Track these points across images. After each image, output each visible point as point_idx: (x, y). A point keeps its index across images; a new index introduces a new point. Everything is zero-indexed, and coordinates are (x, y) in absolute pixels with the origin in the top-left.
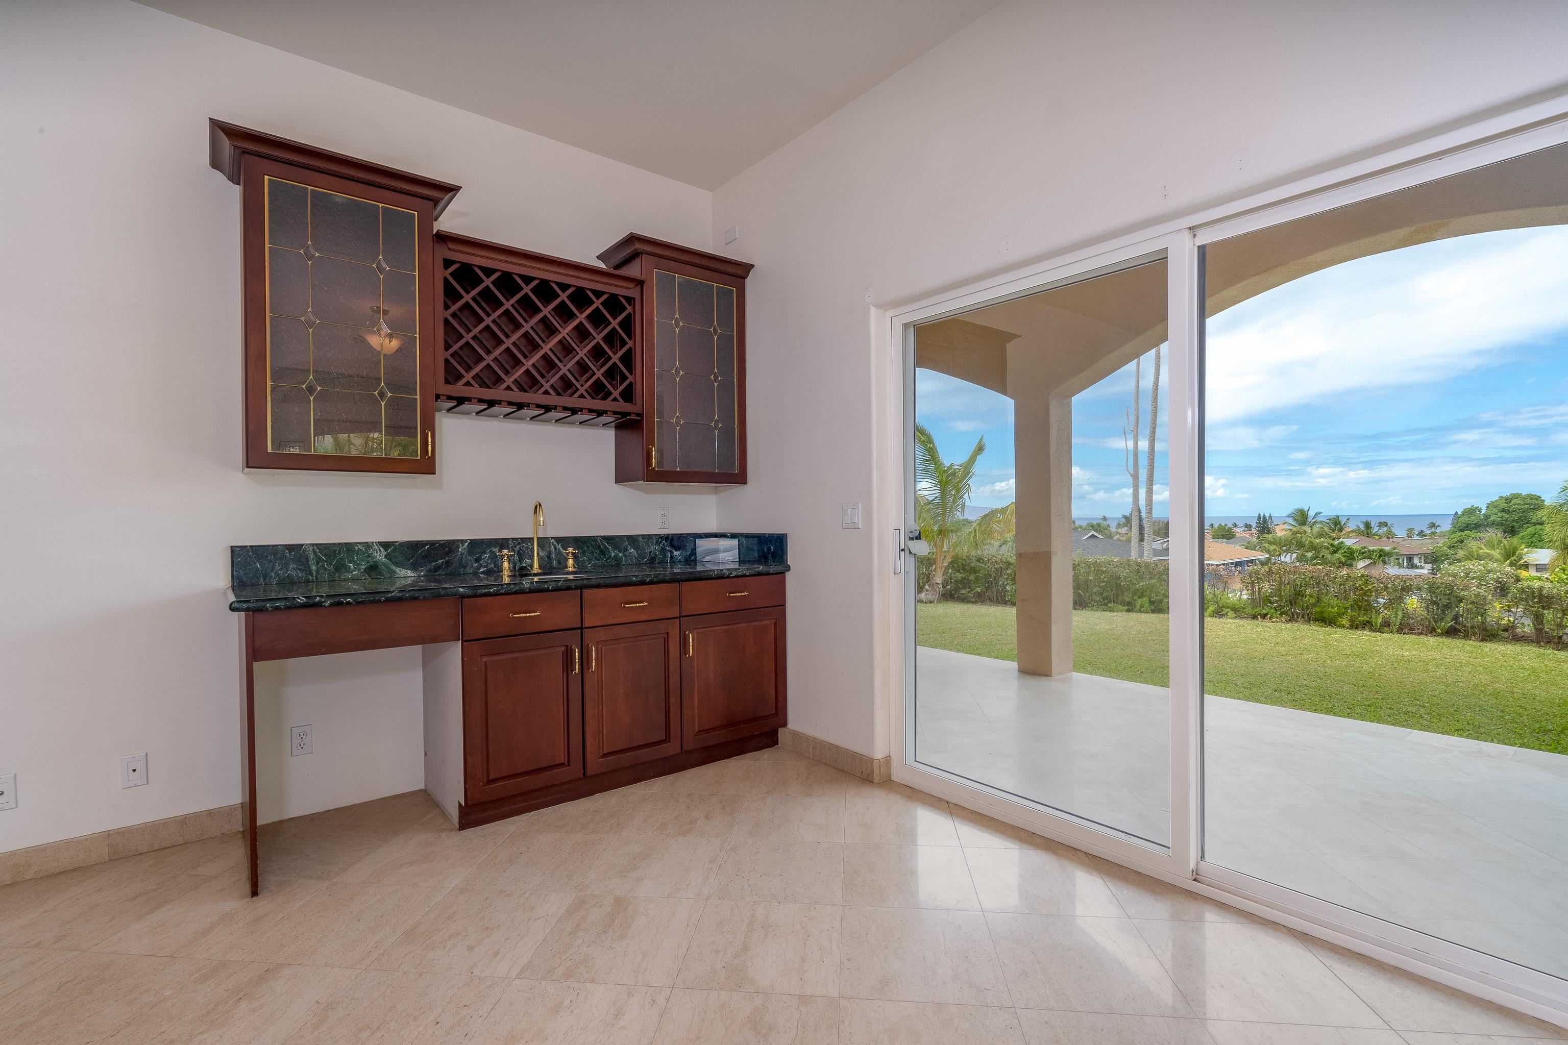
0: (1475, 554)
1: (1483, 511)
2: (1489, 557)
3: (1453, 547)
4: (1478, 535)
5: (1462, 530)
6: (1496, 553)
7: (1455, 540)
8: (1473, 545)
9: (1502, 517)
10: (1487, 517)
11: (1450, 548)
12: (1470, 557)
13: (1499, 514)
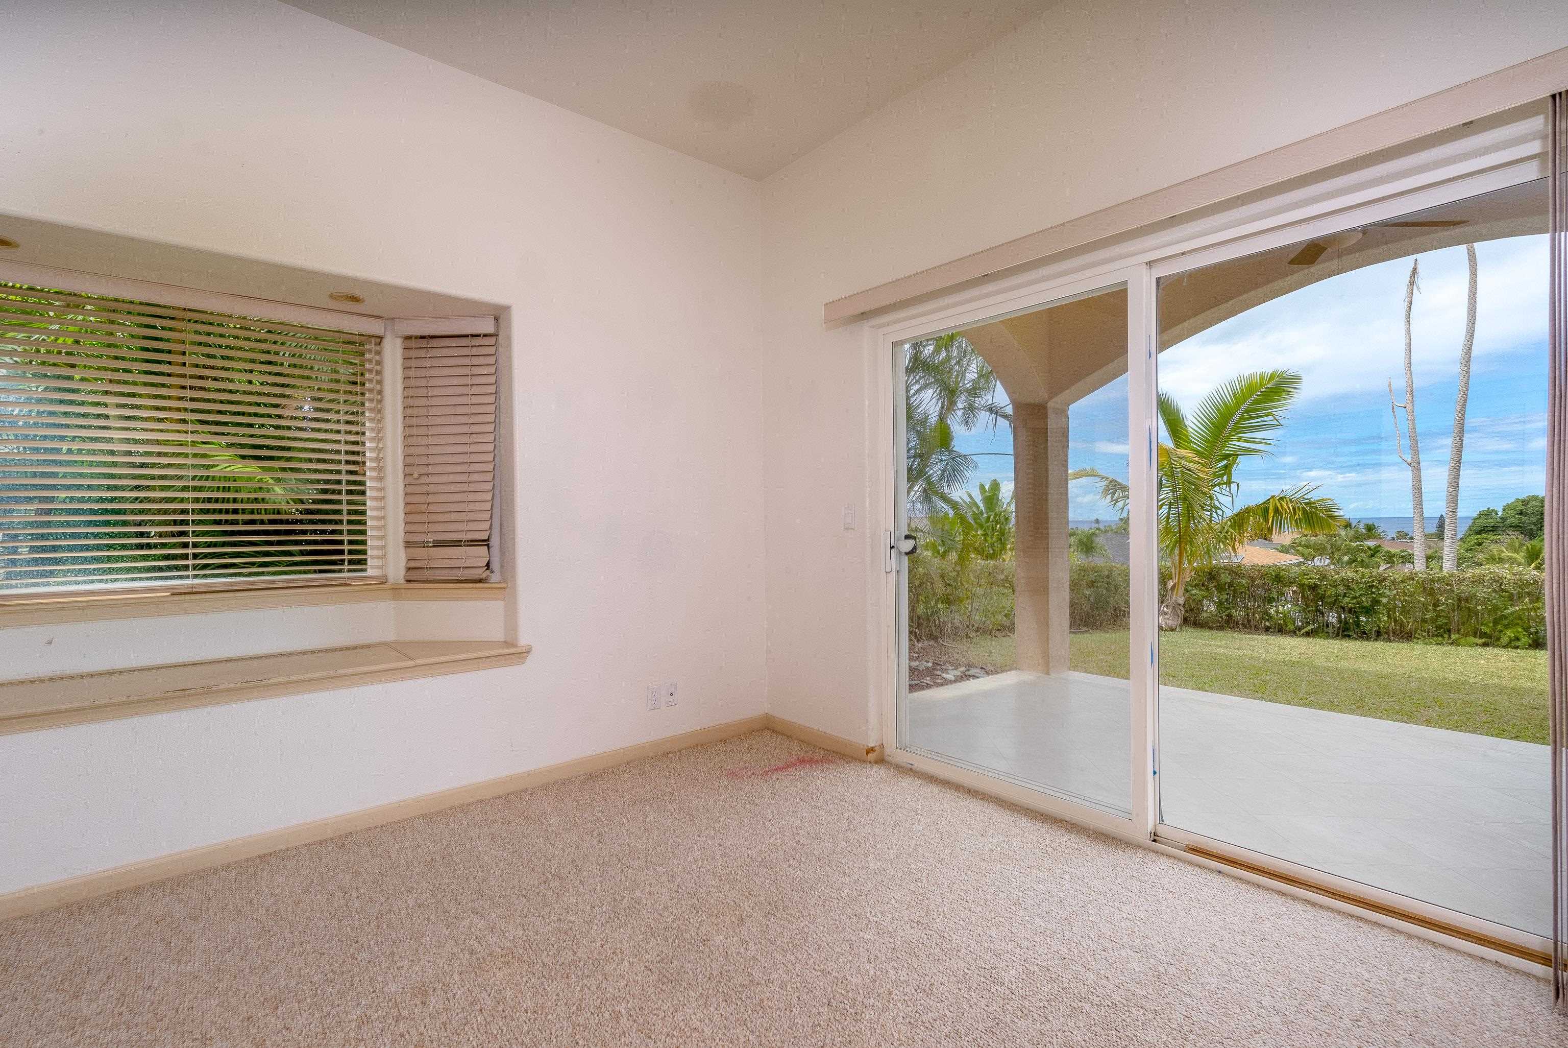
0: (1497, 557)
1: (1500, 514)
2: (1512, 560)
3: (1471, 550)
4: (1496, 537)
5: (1479, 533)
6: (1520, 557)
7: (1472, 543)
8: (1494, 548)
9: (1520, 519)
10: (1503, 519)
11: (1467, 550)
12: (1492, 559)
13: (1517, 516)
